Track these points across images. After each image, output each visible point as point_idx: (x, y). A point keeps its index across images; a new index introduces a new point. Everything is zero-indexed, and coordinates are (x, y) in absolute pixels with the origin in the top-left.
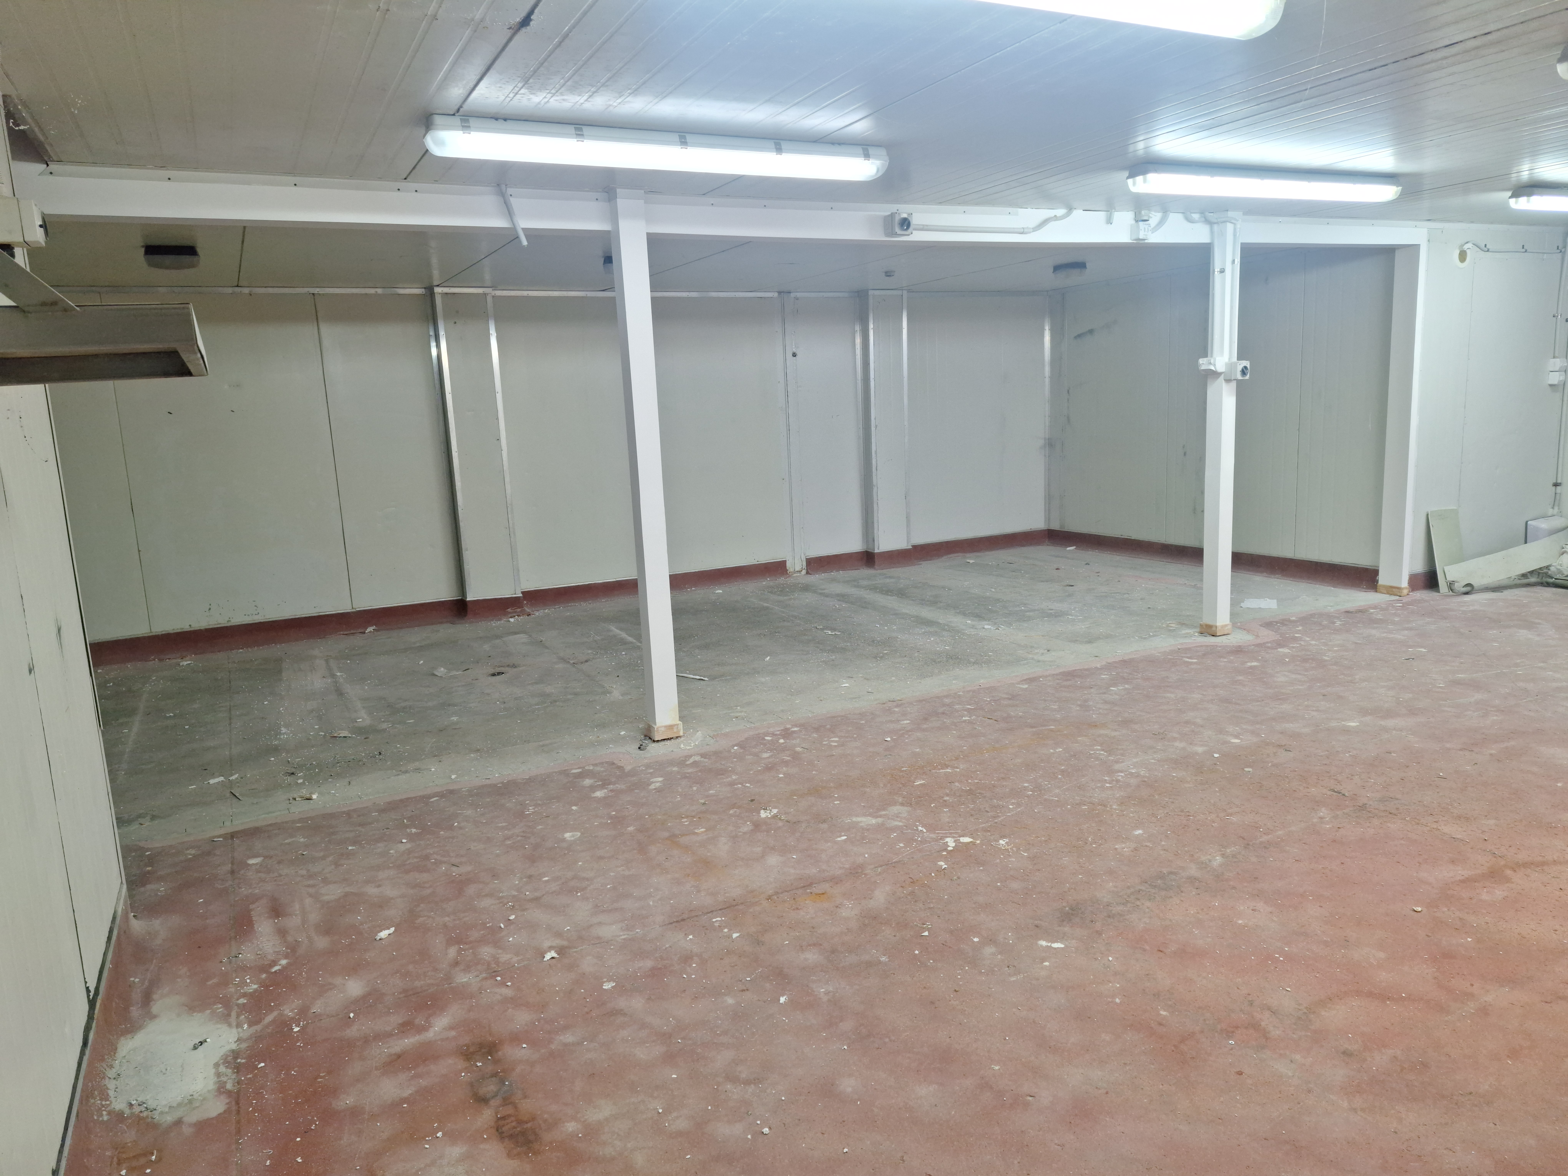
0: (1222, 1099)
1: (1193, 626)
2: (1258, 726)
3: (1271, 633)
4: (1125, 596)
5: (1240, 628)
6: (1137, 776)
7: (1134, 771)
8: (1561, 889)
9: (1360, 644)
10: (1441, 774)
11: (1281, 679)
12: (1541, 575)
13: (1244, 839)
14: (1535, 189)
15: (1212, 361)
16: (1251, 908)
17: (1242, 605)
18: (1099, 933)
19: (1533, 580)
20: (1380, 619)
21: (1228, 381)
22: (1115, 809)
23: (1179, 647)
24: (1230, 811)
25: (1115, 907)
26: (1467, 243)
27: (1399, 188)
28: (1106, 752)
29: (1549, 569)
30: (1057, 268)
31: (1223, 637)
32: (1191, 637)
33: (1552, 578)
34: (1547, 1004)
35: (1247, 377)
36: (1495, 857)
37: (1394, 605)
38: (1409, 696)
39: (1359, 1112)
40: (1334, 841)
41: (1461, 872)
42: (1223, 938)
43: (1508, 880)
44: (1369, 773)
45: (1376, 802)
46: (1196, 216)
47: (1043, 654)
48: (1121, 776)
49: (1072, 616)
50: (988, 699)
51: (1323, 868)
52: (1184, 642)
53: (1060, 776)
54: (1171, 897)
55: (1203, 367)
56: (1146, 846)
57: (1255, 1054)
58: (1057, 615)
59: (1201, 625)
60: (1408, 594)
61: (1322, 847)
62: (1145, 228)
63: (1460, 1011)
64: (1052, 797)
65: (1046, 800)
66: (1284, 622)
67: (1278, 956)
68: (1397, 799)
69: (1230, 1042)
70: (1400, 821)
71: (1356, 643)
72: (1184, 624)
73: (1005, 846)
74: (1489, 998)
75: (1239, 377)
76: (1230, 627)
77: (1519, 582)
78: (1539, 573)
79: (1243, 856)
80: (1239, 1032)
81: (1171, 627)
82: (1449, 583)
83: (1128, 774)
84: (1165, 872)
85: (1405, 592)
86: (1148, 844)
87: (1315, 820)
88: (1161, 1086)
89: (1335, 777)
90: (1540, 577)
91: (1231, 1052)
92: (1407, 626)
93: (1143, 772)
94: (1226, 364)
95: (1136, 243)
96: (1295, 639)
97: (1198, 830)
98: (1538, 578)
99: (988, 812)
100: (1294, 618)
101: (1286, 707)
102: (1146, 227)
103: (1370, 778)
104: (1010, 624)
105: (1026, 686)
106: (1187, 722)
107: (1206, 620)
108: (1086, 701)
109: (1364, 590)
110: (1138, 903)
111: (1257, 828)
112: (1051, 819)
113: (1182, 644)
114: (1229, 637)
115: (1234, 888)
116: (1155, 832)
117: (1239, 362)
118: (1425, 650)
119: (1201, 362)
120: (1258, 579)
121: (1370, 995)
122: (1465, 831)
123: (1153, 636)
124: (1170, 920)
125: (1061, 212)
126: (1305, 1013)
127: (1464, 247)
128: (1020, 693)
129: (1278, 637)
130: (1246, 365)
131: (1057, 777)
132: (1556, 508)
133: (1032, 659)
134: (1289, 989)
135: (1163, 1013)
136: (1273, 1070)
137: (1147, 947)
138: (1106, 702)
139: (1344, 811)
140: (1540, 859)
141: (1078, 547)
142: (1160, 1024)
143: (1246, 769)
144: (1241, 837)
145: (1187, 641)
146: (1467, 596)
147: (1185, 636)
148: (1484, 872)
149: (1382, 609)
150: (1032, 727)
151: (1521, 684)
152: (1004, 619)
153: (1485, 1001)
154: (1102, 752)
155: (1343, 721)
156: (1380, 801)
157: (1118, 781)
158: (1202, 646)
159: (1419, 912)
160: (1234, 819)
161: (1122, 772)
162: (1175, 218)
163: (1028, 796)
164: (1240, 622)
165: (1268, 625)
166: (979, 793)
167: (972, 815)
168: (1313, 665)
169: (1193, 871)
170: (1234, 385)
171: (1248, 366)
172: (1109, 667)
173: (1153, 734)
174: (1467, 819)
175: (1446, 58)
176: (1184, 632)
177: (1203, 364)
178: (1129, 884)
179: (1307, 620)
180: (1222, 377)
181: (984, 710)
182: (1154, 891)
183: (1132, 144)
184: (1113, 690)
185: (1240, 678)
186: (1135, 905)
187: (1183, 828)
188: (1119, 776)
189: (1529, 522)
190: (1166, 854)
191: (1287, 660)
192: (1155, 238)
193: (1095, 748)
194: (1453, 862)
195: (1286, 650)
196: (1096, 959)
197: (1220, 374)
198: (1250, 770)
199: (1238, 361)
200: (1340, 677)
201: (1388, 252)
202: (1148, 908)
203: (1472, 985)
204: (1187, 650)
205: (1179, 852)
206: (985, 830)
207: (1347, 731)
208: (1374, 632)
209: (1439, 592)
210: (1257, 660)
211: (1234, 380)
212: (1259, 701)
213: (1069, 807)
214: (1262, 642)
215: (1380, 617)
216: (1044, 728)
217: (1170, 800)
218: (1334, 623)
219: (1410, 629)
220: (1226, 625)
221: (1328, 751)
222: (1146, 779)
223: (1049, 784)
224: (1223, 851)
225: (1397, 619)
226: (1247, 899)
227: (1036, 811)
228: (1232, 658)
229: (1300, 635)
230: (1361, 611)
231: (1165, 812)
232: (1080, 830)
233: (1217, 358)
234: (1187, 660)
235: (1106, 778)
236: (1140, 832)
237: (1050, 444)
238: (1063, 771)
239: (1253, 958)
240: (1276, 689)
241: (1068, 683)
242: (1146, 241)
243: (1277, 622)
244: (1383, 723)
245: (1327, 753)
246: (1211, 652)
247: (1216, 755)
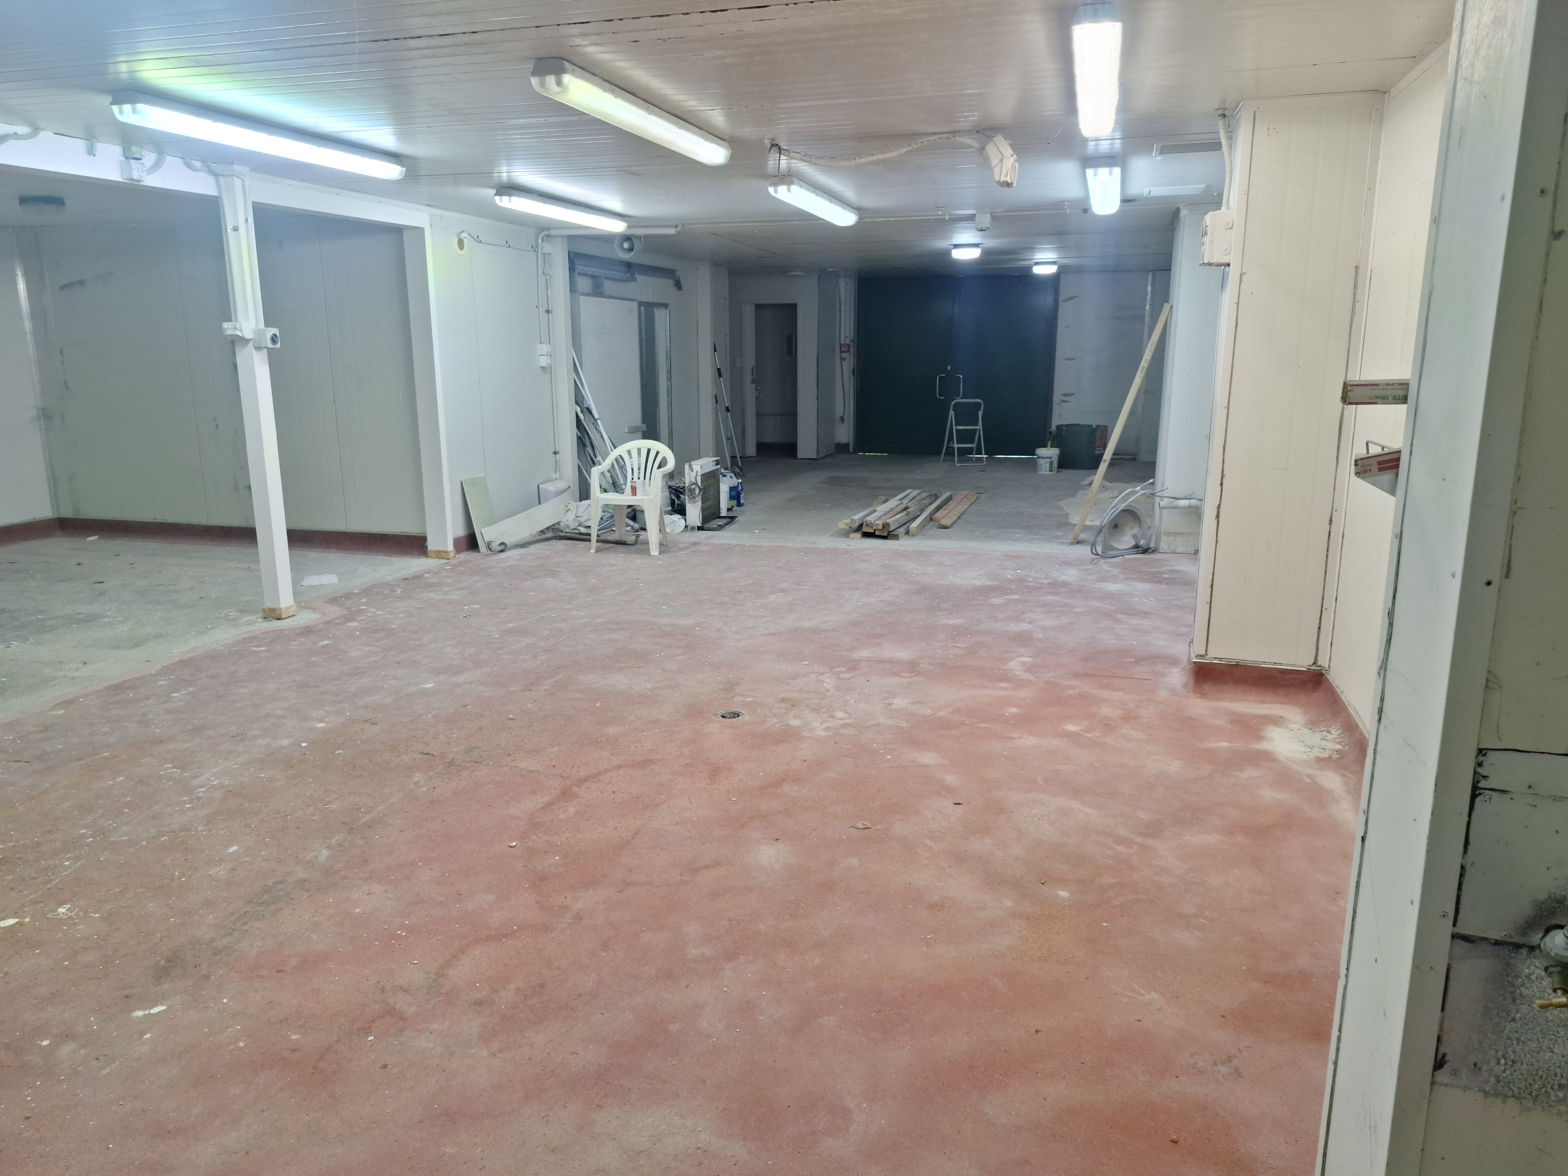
0: (371, 1102)
1: (255, 612)
2: (341, 705)
3: (337, 608)
4: (171, 587)
5: (305, 608)
6: (221, 787)
7: (216, 783)
8: (613, 792)
9: (422, 608)
10: (511, 716)
11: (355, 653)
12: (554, 530)
13: (346, 824)
14: (513, 191)
15: (238, 326)
16: (367, 892)
17: (303, 583)
18: (207, 977)
19: (549, 535)
20: (436, 583)
21: (258, 348)
22: (202, 831)
23: (243, 636)
24: (328, 799)
25: (220, 941)
26: (463, 232)
27: (403, 168)
28: (178, 769)
29: (560, 525)
30: (24, 200)
31: (290, 619)
32: (255, 623)
33: (563, 532)
34: (620, 893)
35: (278, 346)
36: (564, 779)
37: (445, 567)
38: (472, 650)
39: (498, 1055)
40: (432, 802)
41: (541, 800)
42: (343, 934)
43: (576, 796)
44: (451, 729)
45: (462, 755)
46: (198, 164)
47: (77, 669)
48: (203, 791)
49: (108, 618)
50: (11, 738)
51: (426, 831)
52: (248, 630)
53: (126, 810)
54: (281, 909)
55: (229, 332)
56: (245, 862)
57: (396, 1040)
58: (89, 620)
59: (263, 610)
60: (454, 557)
61: (422, 811)
62: (138, 168)
63: (561, 925)
64: (121, 837)
65: (112, 843)
66: (348, 596)
67: (400, 932)
68: (479, 748)
69: (369, 1039)
70: (485, 767)
71: (418, 608)
72: (245, 610)
73: (67, 914)
74: (580, 905)
75: (270, 345)
76: (294, 608)
77: (540, 537)
78: (553, 529)
79: (349, 842)
80: (376, 1024)
81: (231, 616)
82: (487, 544)
83: (210, 788)
84: (270, 884)
85: (452, 555)
86: (246, 859)
87: (412, 786)
88: (307, 1117)
89: (422, 740)
90: (554, 532)
91: (372, 1049)
92: (460, 586)
93: (226, 781)
94: (254, 331)
95: (129, 184)
96: (361, 612)
97: (298, 828)
98: (553, 532)
99: (36, 878)
100: (356, 591)
101: (365, 681)
102: (140, 166)
103: (453, 733)
104: (25, 639)
105: (62, 712)
106: (267, 716)
107: (268, 604)
108: (144, 715)
109: (416, 556)
110: (246, 928)
111: (358, 809)
112: (124, 863)
113: (246, 633)
114: (295, 618)
115: (345, 878)
116: (252, 843)
117: (268, 329)
118: (478, 606)
119: (225, 327)
120: (313, 555)
121: (489, 938)
122: (537, 763)
123: (212, 628)
124: (285, 934)
125: (22, 130)
126: (435, 979)
127: (461, 236)
128: (55, 721)
129: (344, 612)
130: (275, 333)
131: (123, 812)
132: (557, 472)
133: (65, 677)
134: (416, 962)
135: (294, 1037)
136: (415, 1048)
137: (265, 973)
138: (168, 712)
139: (436, 770)
140: (596, 771)
141: (101, 537)
142: (294, 1051)
143: (337, 752)
144: (343, 823)
145: (251, 629)
146: (502, 553)
147: (249, 624)
148: (558, 794)
149: (436, 573)
150: (79, 759)
151: (557, 625)
152: (16, 633)
153: (578, 908)
154: (174, 770)
155: (420, 684)
156: (465, 753)
157: (199, 798)
158: (268, 632)
159: (515, 846)
160: (333, 806)
161: (202, 787)
162: (172, 163)
163: (88, 845)
164: (304, 602)
165: (333, 601)
166: (18, 858)
167: (12, 889)
168: (383, 635)
169: (301, 873)
170: (265, 352)
171: (278, 334)
172: (165, 671)
173: (231, 736)
174: (537, 751)
175: (439, 47)
176: (245, 619)
177: (228, 328)
178: (232, 910)
179: (369, 591)
180: (251, 343)
181: (8, 751)
182: (261, 908)
183: (111, 63)
184: (176, 697)
185: (314, 659)
186: (243, 931)
187: (282, 831)
188: (200, 792)
189: (540, 486)
190: (267, 864)
191: (358, 633)
192: (152, 181)
193: (165, 766)
194: (533, 792)
195: (355, 624)
196: (208, 1008)
197: (249, 340)
198: (341, 751)
199: (266, 328)
200: (410, 642)
201: (397, 231)
202: (258, 929)
203: (566, 898)
204: (253, 638)
205: (282, 857)
206: (36, 903)
207: (424, 693)
208: (431, 595)
209: (479, 551)
210: (329, 638)
211: (265, 348)
212: (338, 680)
213: (144, 843)
214: (330, 619)
215: (434, 580)
216: (95, 758)
217: (263, 804)
218: (395, 591)
219: (460, 589)
220: (291, 606)
221: (412, 716)
222: (232, 789)
223: (113, 823)
224: (328, 843)
225: (449, 581)
226: (361, 884)
227: (102, 859)
228: (302, 640)
229: (365, 607)
230: (418, 577)
231: (260, 819)
232: (163, 866)
233: (243, 324)
234: (255, 649)
235: (184, 798)
236: (235, 848)
237: (45, 415)
238: (128, 804)
239: (376, 943)
240: (353, 665)
241: (118, 698)
242: (142, 183)
243: (341, 597)
244: (455, 679)
245: (411, 718)
246: (278, 636)
247: (304, 745)
